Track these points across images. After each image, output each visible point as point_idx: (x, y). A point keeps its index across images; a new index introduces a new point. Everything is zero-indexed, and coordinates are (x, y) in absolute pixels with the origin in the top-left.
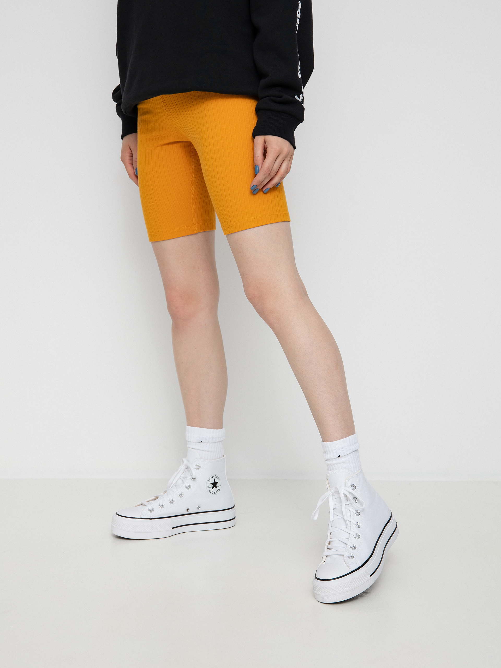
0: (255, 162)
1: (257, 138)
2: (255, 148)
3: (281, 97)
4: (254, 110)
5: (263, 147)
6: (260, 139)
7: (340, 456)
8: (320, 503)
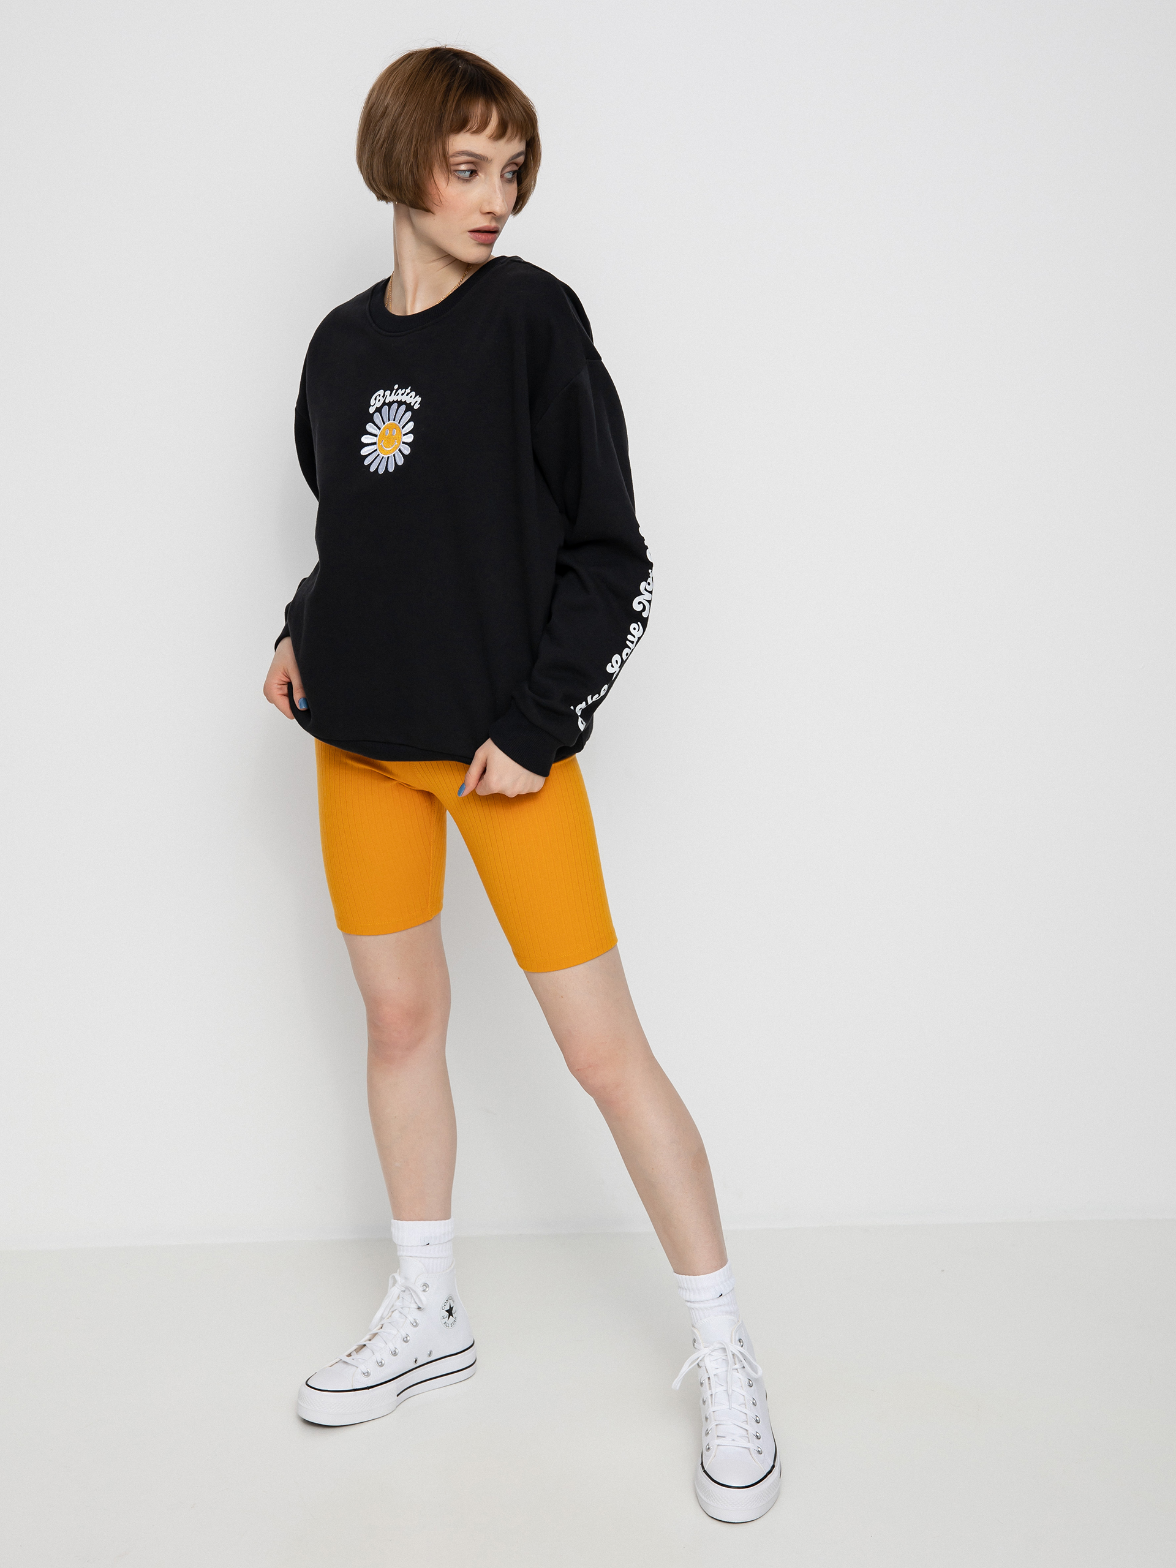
7: (722, 1295)
8: (685, 1369)
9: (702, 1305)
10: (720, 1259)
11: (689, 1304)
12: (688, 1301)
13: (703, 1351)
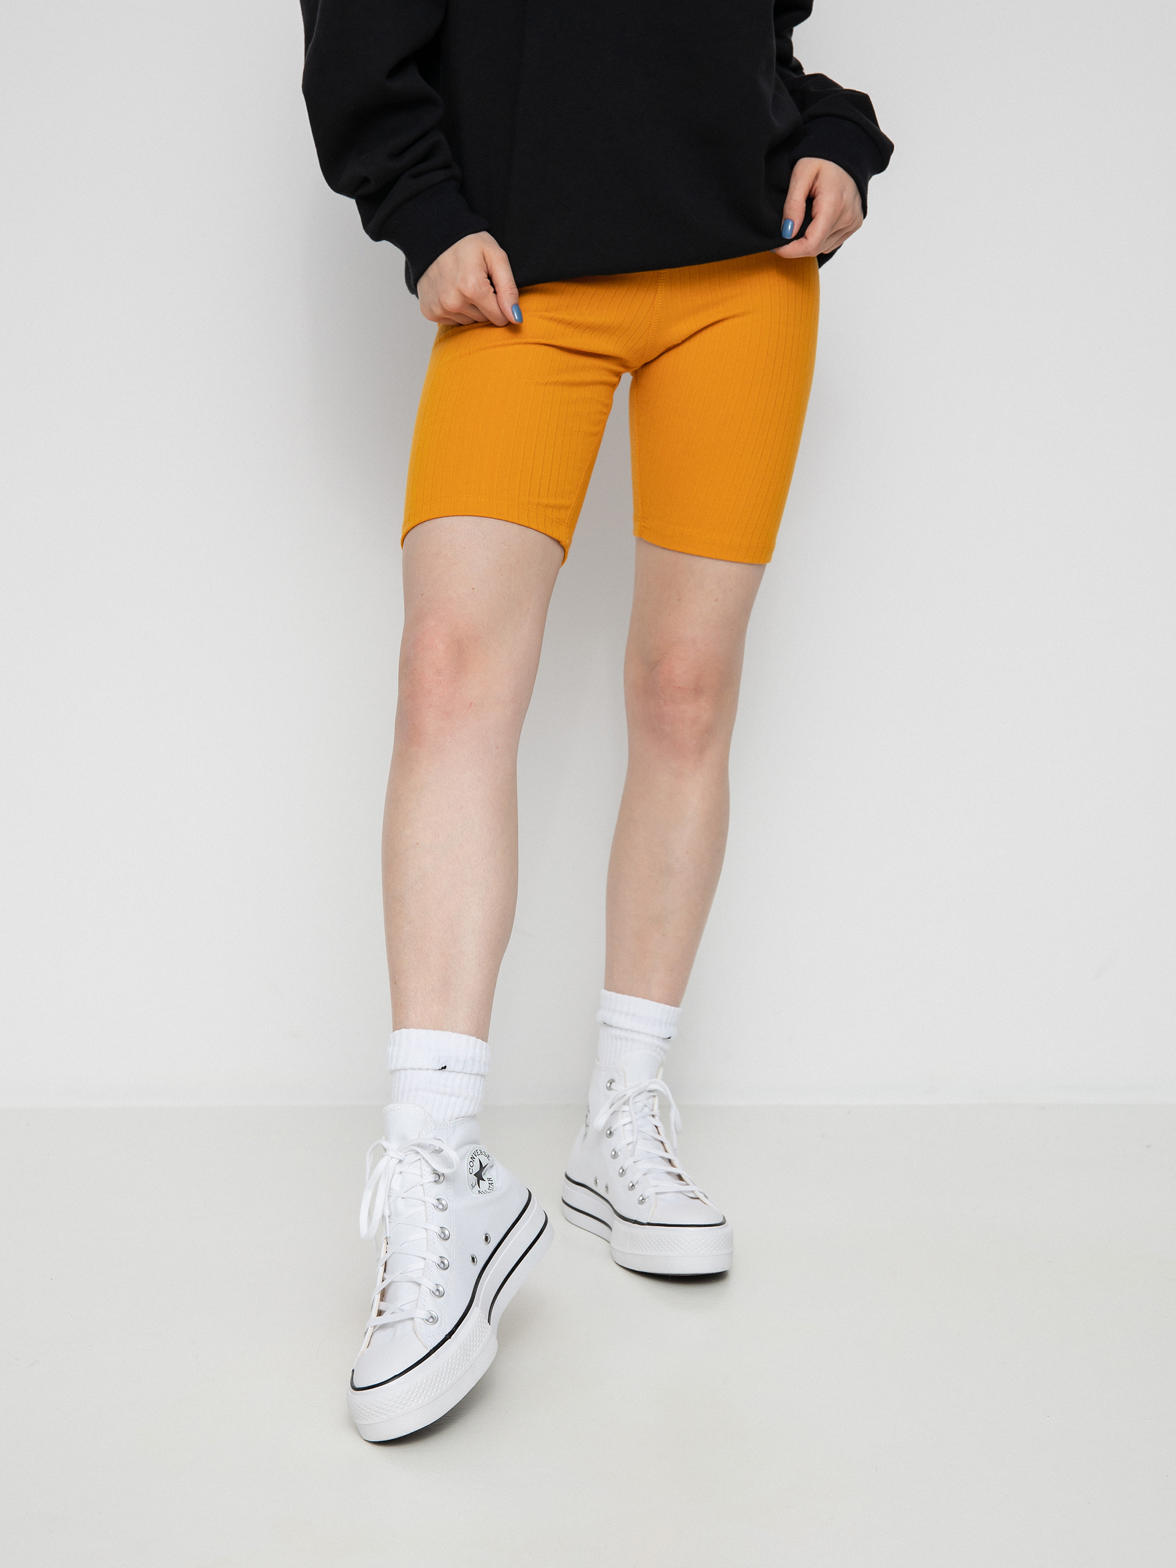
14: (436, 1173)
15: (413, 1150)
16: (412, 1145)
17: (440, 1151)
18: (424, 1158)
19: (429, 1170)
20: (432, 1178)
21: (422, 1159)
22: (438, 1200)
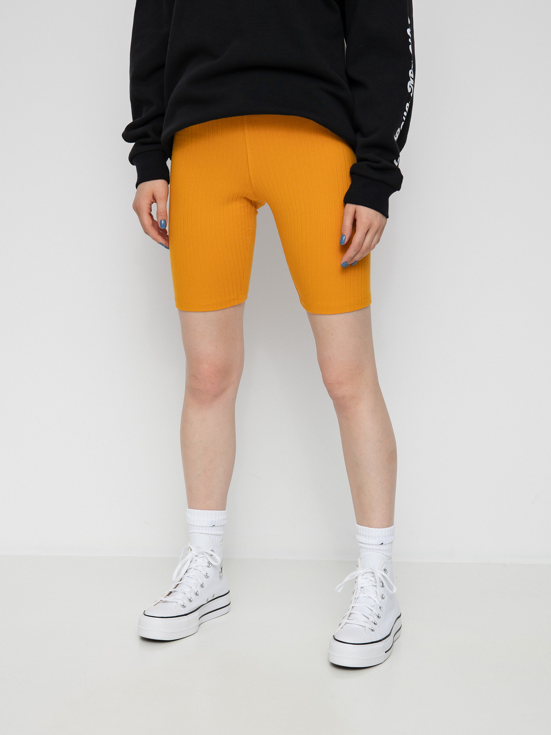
0: (343, 231)
1: (348, 205)
2: (345, 217)
3: (379, 162)
4: (348, 170)
5: (353, 217)
6: (351, 208)
7: (382, 544)
8: (347, 579)
9: (367, 546)
10: (389, 521)
11: (360, 544)
12: (361, 543)
13: (360, 571)
14: (209, 563)
15: (202, 553)
16: (203, 552)
17: (212, 555)
18: (206, 556)
19: (207, 561)
20: (207, 564)
21: (205, 557)
22: (206, 573)
